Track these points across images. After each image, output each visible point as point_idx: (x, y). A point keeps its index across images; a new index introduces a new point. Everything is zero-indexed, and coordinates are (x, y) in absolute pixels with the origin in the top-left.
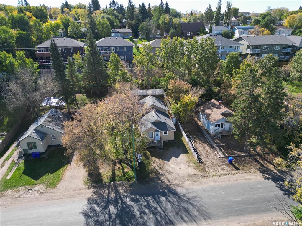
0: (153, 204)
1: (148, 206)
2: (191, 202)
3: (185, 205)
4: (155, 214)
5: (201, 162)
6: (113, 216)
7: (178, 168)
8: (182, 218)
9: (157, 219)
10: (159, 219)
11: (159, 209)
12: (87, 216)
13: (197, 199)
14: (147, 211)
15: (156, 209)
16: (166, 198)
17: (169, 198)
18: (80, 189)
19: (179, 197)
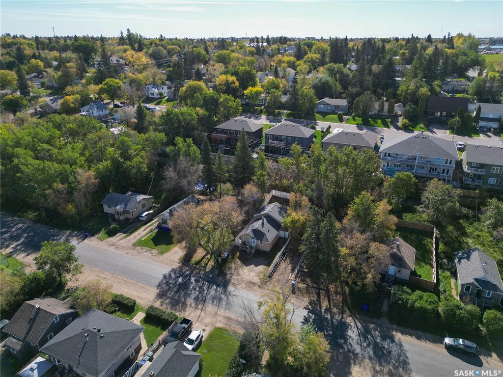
0: (205, 287)
1: (201, 288)
2: (230, 297)
3: (223, 296)
4: (200, 293)
5: (270, 277)
6: (178, 283)
7: (248, 274)
8: (213, 302)
9: (198, 296)
10: (200, 296)
11: (206, 292)
12: (165, 277)
13: (235, 297)
14: (197, 289)
15: (204, 290)
16: (217, 288)
17: (218, 289)
18: (174, 262)
19: (226, 291)
